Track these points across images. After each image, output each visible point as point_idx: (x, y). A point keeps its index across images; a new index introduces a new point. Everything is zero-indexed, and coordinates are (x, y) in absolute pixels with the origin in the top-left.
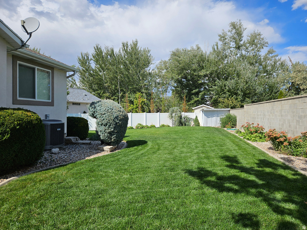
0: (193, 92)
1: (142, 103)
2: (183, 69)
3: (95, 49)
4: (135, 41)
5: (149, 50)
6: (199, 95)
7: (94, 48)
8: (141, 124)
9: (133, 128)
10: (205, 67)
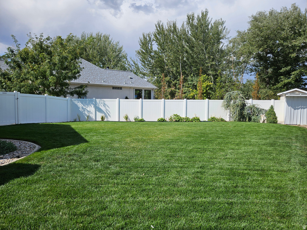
0: (281, 71)
1: (207, 88)
2: (267, 39)
3: (156, 27)
4: (205, 11)
5: (223, 22)
6: (291, 75)
7: (156, 25)
8: (178, 116)
9: (166, 121)
10: (303, 33)
